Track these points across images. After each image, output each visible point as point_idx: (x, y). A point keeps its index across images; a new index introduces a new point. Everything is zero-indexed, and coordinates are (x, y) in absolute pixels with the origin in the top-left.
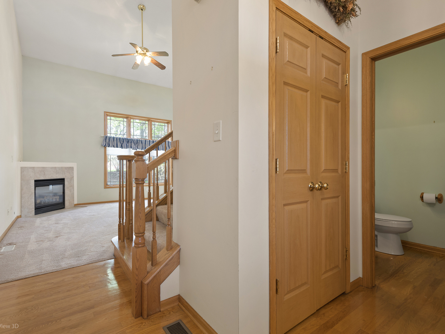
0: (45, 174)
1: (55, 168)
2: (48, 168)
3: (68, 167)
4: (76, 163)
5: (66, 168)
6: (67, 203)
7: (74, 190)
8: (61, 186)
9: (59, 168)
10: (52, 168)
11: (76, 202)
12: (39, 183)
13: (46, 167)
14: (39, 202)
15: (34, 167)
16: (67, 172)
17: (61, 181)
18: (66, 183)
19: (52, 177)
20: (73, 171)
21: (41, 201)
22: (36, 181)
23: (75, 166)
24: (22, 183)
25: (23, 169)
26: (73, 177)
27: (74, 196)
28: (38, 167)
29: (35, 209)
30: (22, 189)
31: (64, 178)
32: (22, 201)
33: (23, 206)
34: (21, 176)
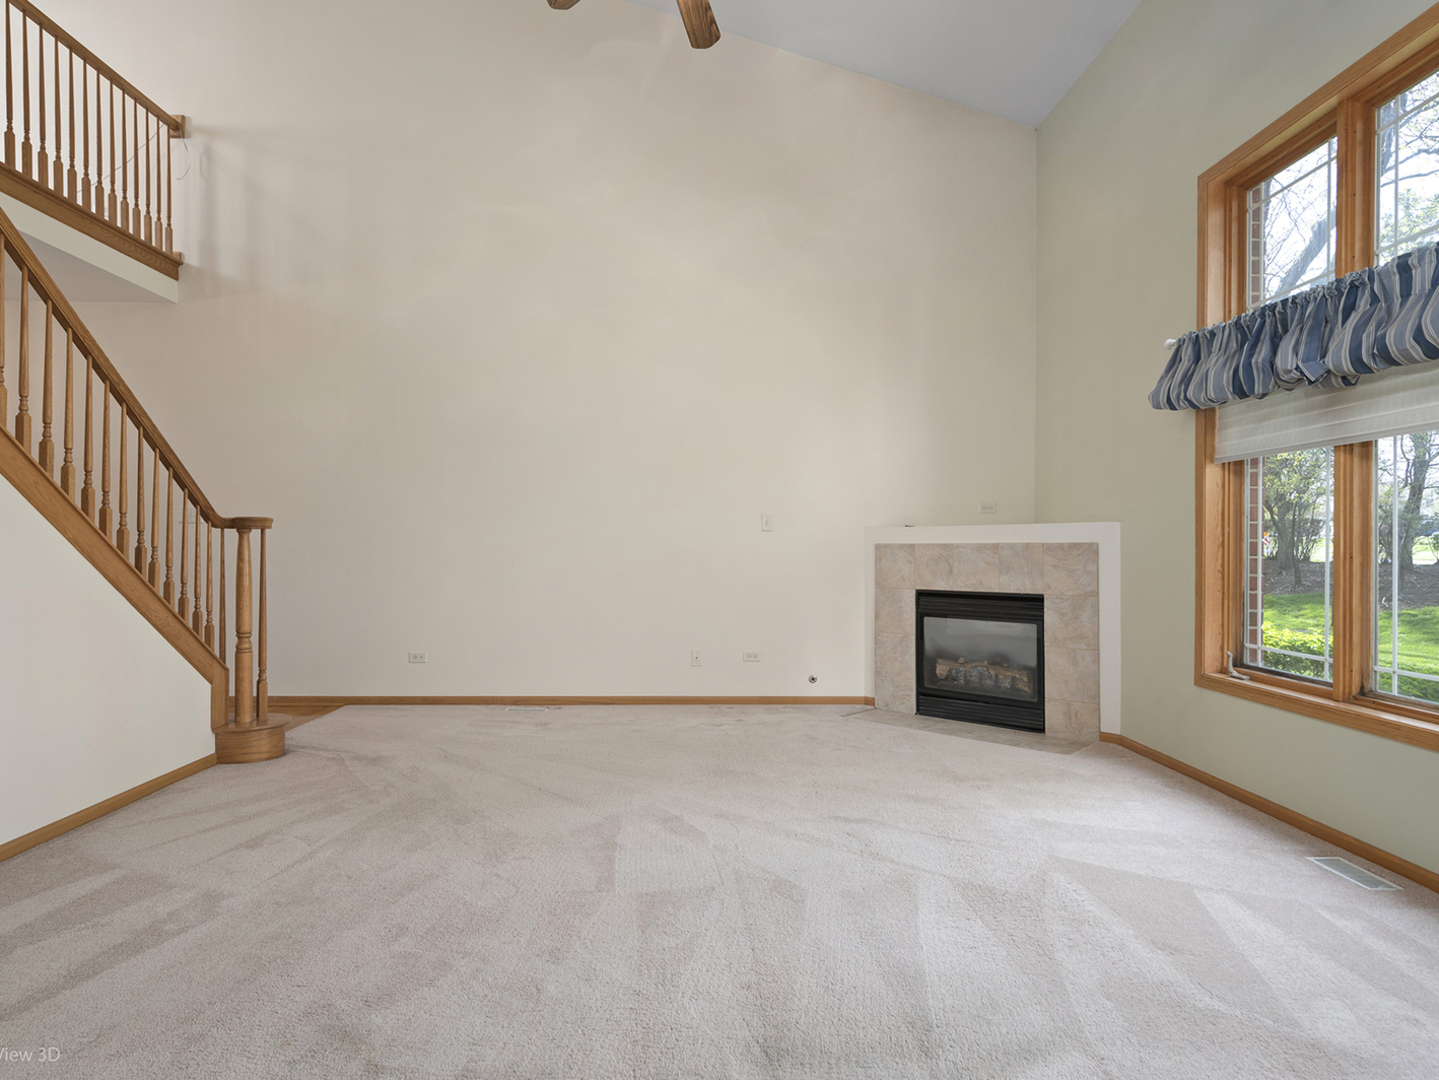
0: (951, 571)
1: (995, 547)
2: (964, 546)
3: (1061, 546)
4: (1117, 526)
5: (1048, 548)
6: (1053, 714)
8: (1023, 630)
9: (1012, 547)
10: (981, 548)
11: (1112, 723)
12: (932, 604)
13: (957, 546)
14: (945, 673)
15: (913, 545)
16: (1055, 566)
17: (1027, 607)
18: (1049, 618)
19: (981, 583)
20: (1096, 561)
21: (950, 671)
22: (921, 595)
23: (1107, 536)
24: (877, 597)
25: (881, 550)
26: (1096, 594)
27: (1097, 696)
28: (928, 545)
29: (919, 694)
30: (877, 616)
31: (1040, 592)
32: (876, 655)
33: (879, 672)
34: (876, 574)
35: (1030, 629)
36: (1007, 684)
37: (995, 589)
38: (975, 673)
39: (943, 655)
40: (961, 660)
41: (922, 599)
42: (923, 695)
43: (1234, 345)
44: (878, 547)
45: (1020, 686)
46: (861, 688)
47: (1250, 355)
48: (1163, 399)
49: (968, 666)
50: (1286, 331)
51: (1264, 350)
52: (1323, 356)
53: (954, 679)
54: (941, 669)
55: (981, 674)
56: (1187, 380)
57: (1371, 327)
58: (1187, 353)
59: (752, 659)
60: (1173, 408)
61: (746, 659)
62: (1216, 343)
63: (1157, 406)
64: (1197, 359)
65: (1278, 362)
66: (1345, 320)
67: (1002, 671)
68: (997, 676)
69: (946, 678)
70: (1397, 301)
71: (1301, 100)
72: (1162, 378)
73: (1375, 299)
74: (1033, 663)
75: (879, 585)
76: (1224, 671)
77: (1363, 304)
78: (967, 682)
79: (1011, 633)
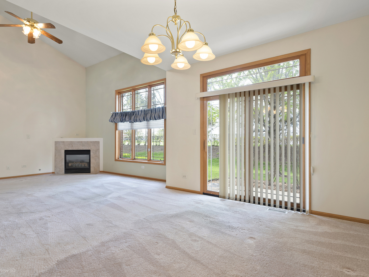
0: (72, 146)
1: (81, 142)
2: (75, 142)
3: (93, 142)
4: (102, 138)
5: (91, 142)
6: (92, 169)
7: (99, 160)
8: (87, 156)
9: (85, 142)
11: (101, 169)
13: (74, 142)
14: (71, 165)
15: (64, 142)
16: (92, 145)
17: (87, 152)
18: (91, 153)
19: (79, 148)
20: (99, 144)
21: (72, 165)
22: (66, 151)
23: (101, 140)
24: (55, 152)
25: (56, 143)
26: (99, 149)
27: (99, 165)
28: (67, 141)
29: (65, 170)
30: (55, 156)
31: (90, 149)
32: (55, 163)
33: (56, 167)
34: (55, 147)
35: (88, 156)
36: (83, 166)
37: (81, 149)
38: (77, 164)
39: (70, 162)
40: (74, 162)
41: (66, 152)
42: (66, 170)
43: (120, 115)
44: (55, 142)
45: (86, 166)
46: (51, 170)
47: (123, 118)
48: (111, 121)
49: (76, 163)
50: (127, 115)
51: (124, 117)
52: (131, 119)
53: (73, 166)
54: (70, 165)
55: (78, 164)
56: (114, 119)
57: (135, 117)
58: (114, 115)
59: (24, 167)
60: (112, 122)
61: (22, 167)
62: (118, 114)
63: (110, 122)
64: (115, 116)
65: (126, 119)
66: (133, 116)
67: (82, 163)
68: (81, 164)
69: (71, 166)
70: (138, 115)
71: (127, 87)
72: (111, 118)
73: (136, 114)
74: (88, 161)
75: (56, 149)
76: (118, 159)
77: (135, 114)
78: (75, 166)
79: (84, 157)
